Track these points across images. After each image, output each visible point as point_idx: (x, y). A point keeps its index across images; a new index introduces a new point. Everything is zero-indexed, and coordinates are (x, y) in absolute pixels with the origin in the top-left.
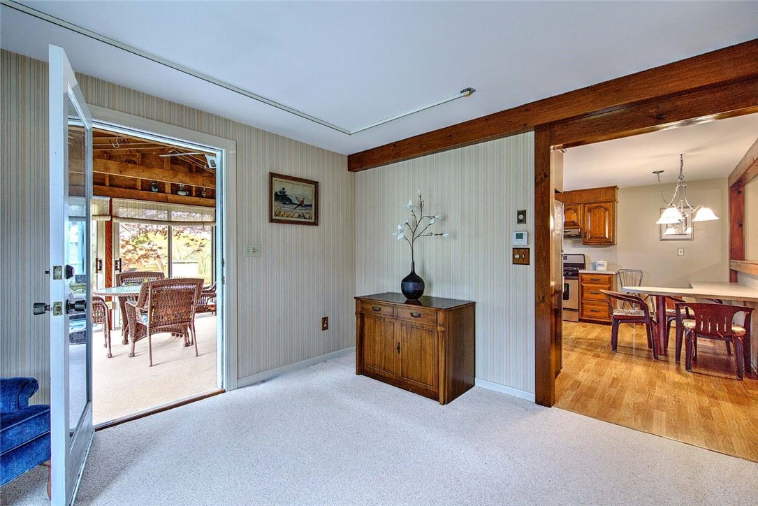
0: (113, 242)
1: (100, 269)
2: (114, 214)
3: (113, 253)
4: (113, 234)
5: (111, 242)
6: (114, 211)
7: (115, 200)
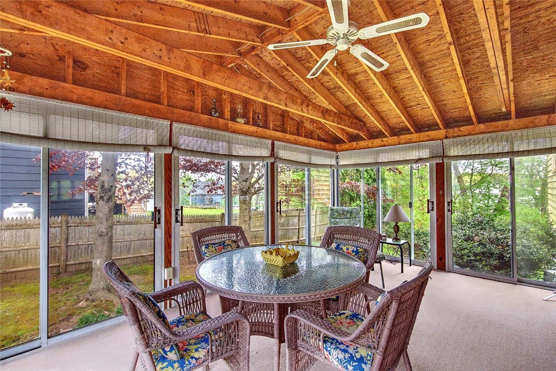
0: (173, 183)
1: (159, 223)
2: (174, 144)
3: (173, 198)
4: (173, 172)
5: (171, 184)
6: (174, 139)
7: (175, 125)
